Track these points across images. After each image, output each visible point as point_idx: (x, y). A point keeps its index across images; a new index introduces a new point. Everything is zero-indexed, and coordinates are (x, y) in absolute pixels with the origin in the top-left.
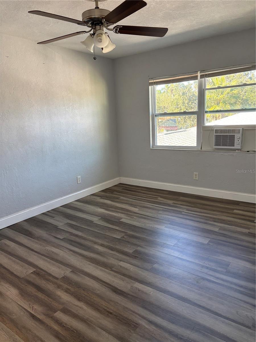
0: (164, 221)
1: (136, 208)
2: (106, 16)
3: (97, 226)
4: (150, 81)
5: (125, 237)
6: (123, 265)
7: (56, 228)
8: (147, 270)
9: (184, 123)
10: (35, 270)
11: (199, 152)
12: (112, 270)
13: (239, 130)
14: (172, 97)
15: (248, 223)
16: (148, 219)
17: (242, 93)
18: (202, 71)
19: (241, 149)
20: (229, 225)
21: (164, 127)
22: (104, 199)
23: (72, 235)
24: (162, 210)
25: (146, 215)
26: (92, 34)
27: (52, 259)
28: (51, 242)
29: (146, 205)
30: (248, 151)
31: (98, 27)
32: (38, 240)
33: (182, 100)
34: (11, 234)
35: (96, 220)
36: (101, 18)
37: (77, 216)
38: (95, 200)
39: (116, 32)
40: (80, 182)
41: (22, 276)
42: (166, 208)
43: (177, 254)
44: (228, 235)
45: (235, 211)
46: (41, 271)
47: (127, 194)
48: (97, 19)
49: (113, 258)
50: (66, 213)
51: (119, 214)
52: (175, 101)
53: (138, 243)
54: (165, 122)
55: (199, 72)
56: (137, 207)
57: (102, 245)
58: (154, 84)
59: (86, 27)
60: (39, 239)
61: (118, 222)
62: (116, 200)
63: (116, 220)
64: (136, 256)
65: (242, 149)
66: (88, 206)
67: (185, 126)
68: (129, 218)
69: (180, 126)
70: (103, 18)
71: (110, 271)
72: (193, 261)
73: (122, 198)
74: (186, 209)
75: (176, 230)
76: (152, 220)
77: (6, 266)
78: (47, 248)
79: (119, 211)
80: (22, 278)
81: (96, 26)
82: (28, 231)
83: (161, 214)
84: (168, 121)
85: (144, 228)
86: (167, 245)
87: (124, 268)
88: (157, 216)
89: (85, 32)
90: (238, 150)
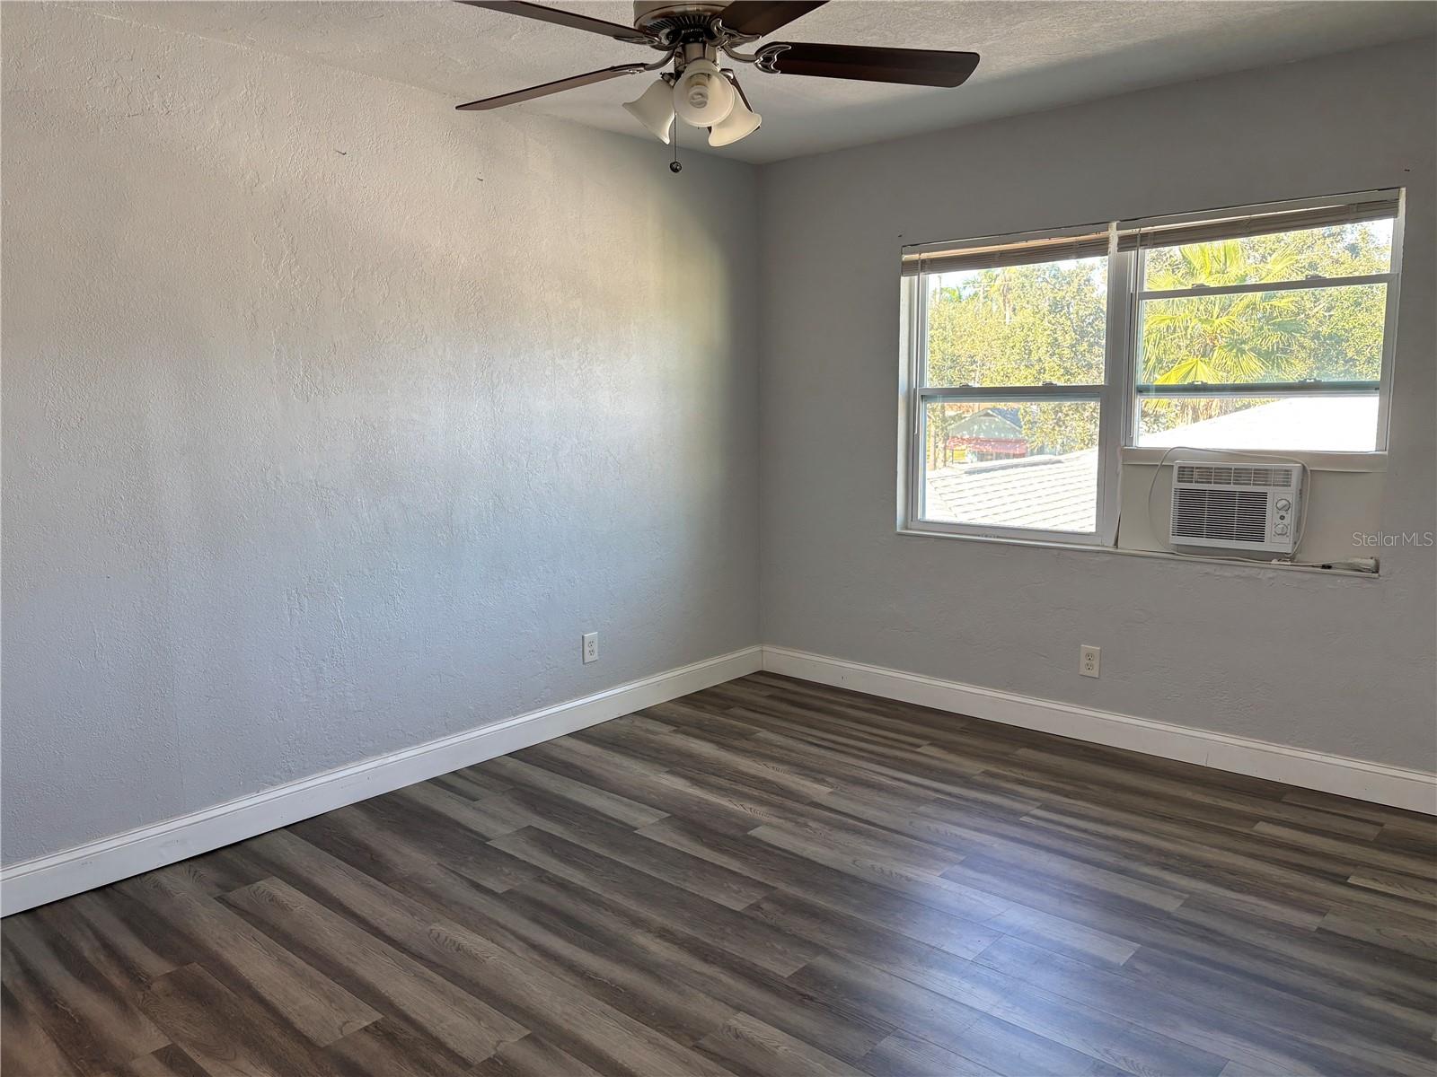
0: (939, 850)
1: (821, 781)
2: (727, 8)
3: (650, 848)
4: (906, 257)
5: (765, 906)
6: (745, 1030)
7: (479, 847)
8: (848, 1059)
9: (1057, 428)
10: (378, 1016)
11: (1108, 558)
12: (698, 1048)
13: (1287, 472)
14: (1008, 317)
15: (1321, 886)
16: (869, 835)
17: (1316, 310)
18: (1125, 222)
19: (1294, 555)
20: (1229, 888)
21: (969, 441)
22: (685, 733)
23: (543, 882)
24: (936, 801)
25: (864, 817)
26: (670, 74)
27: (455, 977)
28: (456, 903)
29: (863, 775)
30: (1324, 567)
31: (694, 49)
32: (403, 891)
33: (1048, 332)
34: (299, 855)
35: (646, 822)
36: (709, 14)
37: (570, 801)
38: (651, 736)
39: (766, 68)
40: (595, 656)
41: (326, 1039)
42: (950, 794)
43: (983, 999)
44: (1223, 935)
45: (1263, 828)
46: (403, 1025)
47: (786, 720)
48: (694, 18)
49: (708, 994)
50: (525, 785)
51: (748, 805)
52: (1020, 335)
53: (819, 937)
54: (973, 421)
55: (1114, 224)
56: (824, 781)
57: (664, 934)
58: (922, 270)
59: (648, 47)
60: (409, 885)
61: (738, 840)
62: (736, 743)
63: (732, 832)
64: (804, 996)
65: (1299, 556)
66: (618, 759)
67: (1060, 441)
68: (789, 825)
69: (1038, 440)
70: (715, 15)
71: (690, 1052)
72: (1058, 1039)
73: (763, 734)
74: (1039, 804)
75: (990, 893)
76: (885, 841)
77: (265, 991)
78: (437, 927)
79: (746, 790)
80: (327, 1046)
81: (688, 46)
82: (367, 848)
83: (928, 816)
84: (987, 415)
85: (849, 876)
86: (944, 955)
87: (749, 1042)
88: (911, 823)
89: (642, 69)
90: (1281, 556)
